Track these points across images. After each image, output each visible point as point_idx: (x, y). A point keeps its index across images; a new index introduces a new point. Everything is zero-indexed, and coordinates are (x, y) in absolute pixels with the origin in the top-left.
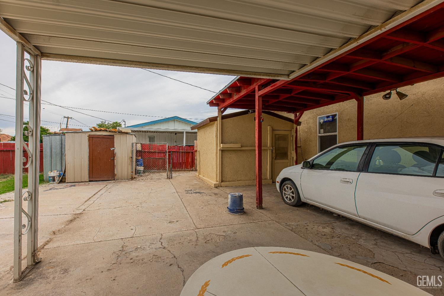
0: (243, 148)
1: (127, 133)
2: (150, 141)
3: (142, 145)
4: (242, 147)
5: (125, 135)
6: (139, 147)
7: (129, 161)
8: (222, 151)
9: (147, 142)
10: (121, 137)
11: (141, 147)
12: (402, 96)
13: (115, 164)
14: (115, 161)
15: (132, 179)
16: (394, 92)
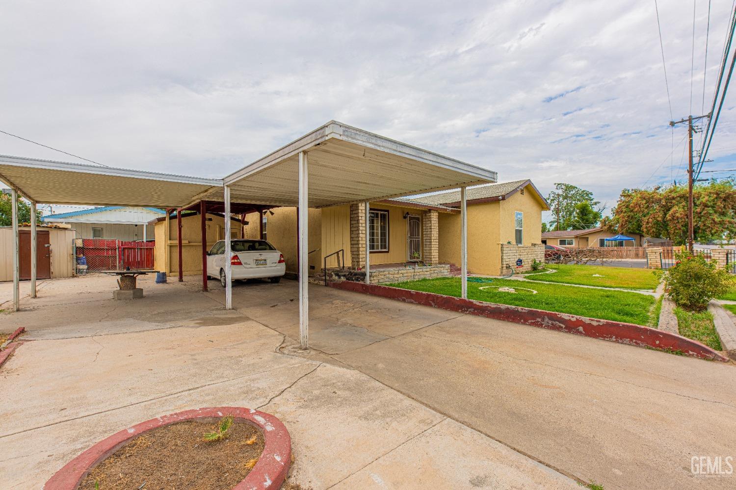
0: (191, 244)
1: (65, 229)
2: (94, 236)
3: (84, 241)
4: (189, 242)
5: (63, 231)
6: (79, 243)
7: (69, 258)
8: (170, 246)
9: (90, 237)
10: (59, 233)
11: (82, 244)
12: (272, 214)
13: (51, 261)
14: (51, 258)
15: (73, 276)
16: (268, 211)
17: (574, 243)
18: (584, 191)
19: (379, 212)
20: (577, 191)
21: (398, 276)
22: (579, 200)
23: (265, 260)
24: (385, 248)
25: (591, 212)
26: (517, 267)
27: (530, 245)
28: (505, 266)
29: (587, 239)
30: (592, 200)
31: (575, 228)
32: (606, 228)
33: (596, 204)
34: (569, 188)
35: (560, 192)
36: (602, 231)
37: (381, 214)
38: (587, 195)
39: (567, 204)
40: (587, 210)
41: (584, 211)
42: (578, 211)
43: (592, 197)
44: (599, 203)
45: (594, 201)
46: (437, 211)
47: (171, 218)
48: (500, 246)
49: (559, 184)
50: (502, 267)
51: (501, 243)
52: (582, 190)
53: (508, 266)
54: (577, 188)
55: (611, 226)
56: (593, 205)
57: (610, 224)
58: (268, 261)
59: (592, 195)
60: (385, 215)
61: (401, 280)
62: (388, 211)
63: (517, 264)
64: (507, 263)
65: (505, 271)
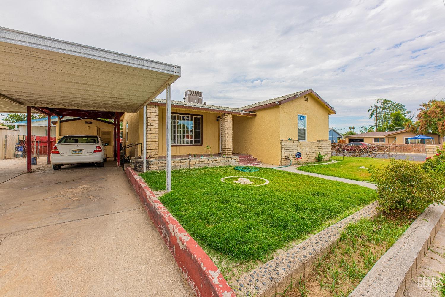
7: (3, 147)
17: (385, 140)
18: (398, 104)
19: (194, 117)
20: (393, 104)
21: (180, 164)
22: (394, 110)
23: (81, 150)
24: (199, 142)
25: (403, 119)
26: (297, 159)
27: (316, 141)
28: (283, 157)
29: (395, 138)
30: (405, 110)
31: (390, 130)
32: (409, 129)
33: (408, 113)
34: (386, 102)
35: (379, 105)
36: (407, 132)
37: (195, 118)
38: (401, 106)
39: (385, 113)
40: (399, 117)
41: (397, 119)
42: (393, 118)
43: (405, 108)
44: (410, 112)
45: (407, 111)
46: (231, 114)
47: (61, 122)
48: (280, 142)
49: (378, 99)
50: (282, 159)
51: (281, 139)
52: (397, 103)
53: (287, 158)
54: (392, 102)
55: (413, 128)
56: (406, 113)
57: (413, 127)
58: (84, 151)
59: (405, 106)
60: (199, 119)
61: (183, 167)
62: (202, 116)
63: (297, 156)
64: (286, 155)
65: (284, 162)
